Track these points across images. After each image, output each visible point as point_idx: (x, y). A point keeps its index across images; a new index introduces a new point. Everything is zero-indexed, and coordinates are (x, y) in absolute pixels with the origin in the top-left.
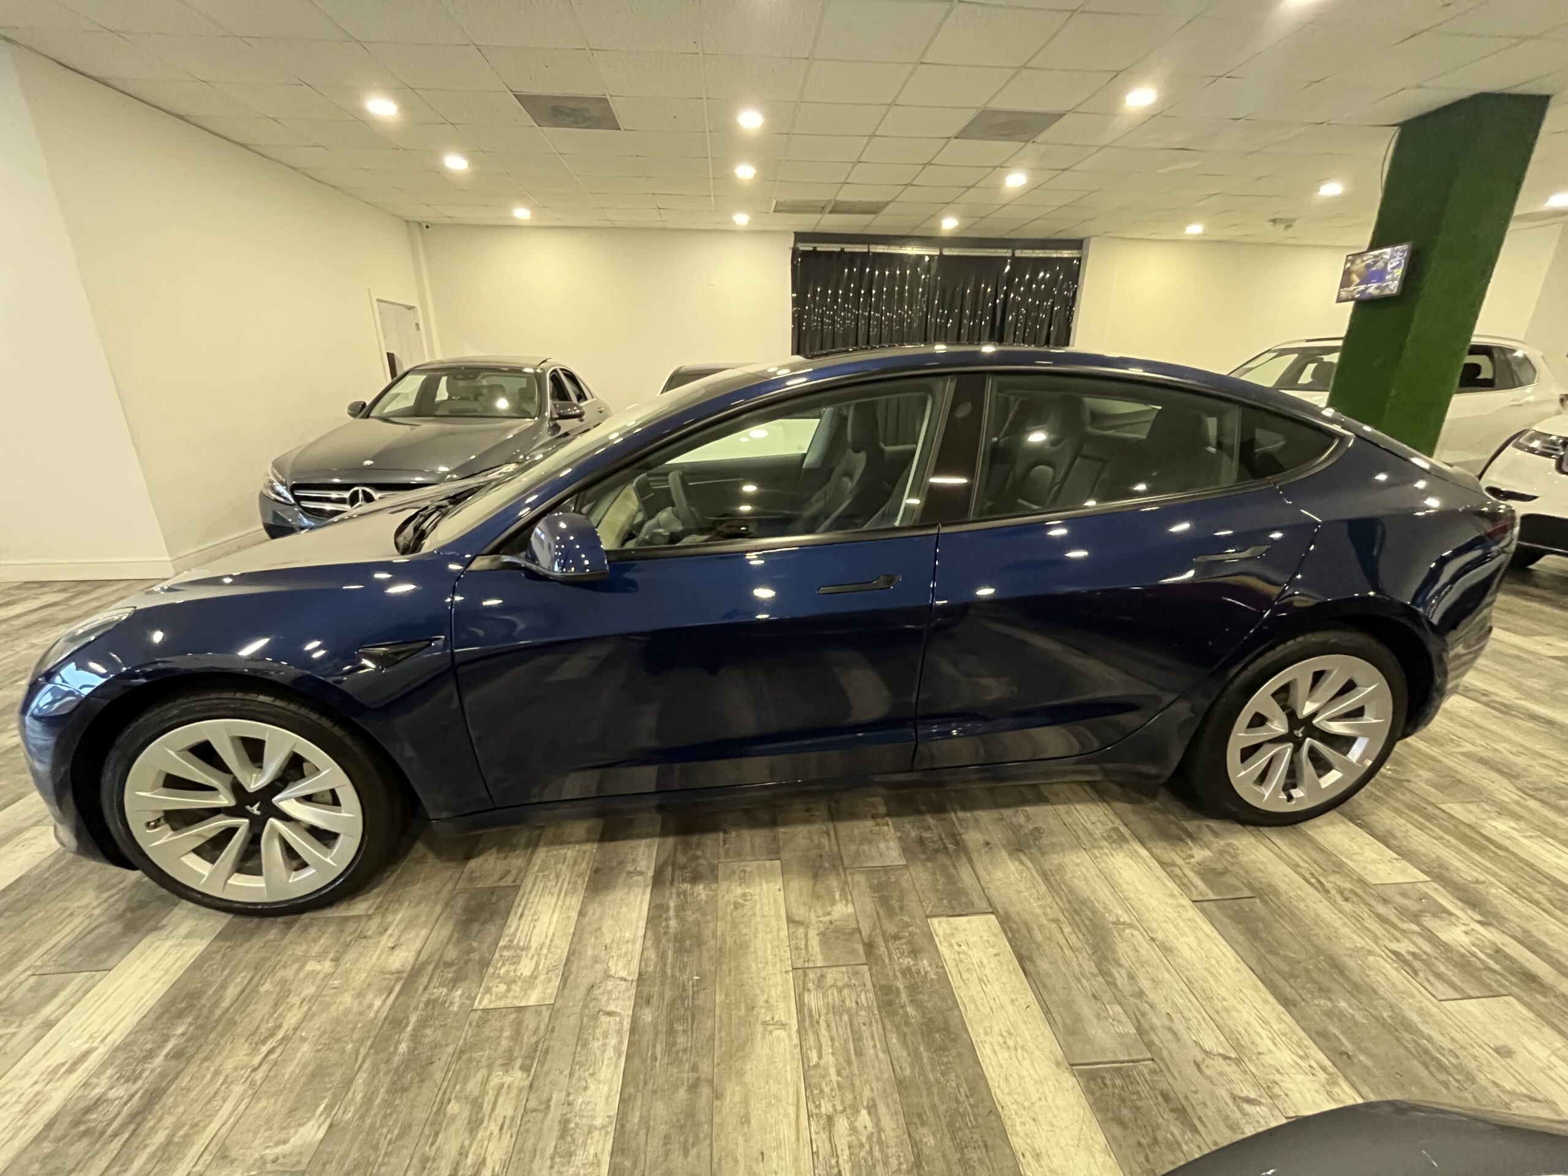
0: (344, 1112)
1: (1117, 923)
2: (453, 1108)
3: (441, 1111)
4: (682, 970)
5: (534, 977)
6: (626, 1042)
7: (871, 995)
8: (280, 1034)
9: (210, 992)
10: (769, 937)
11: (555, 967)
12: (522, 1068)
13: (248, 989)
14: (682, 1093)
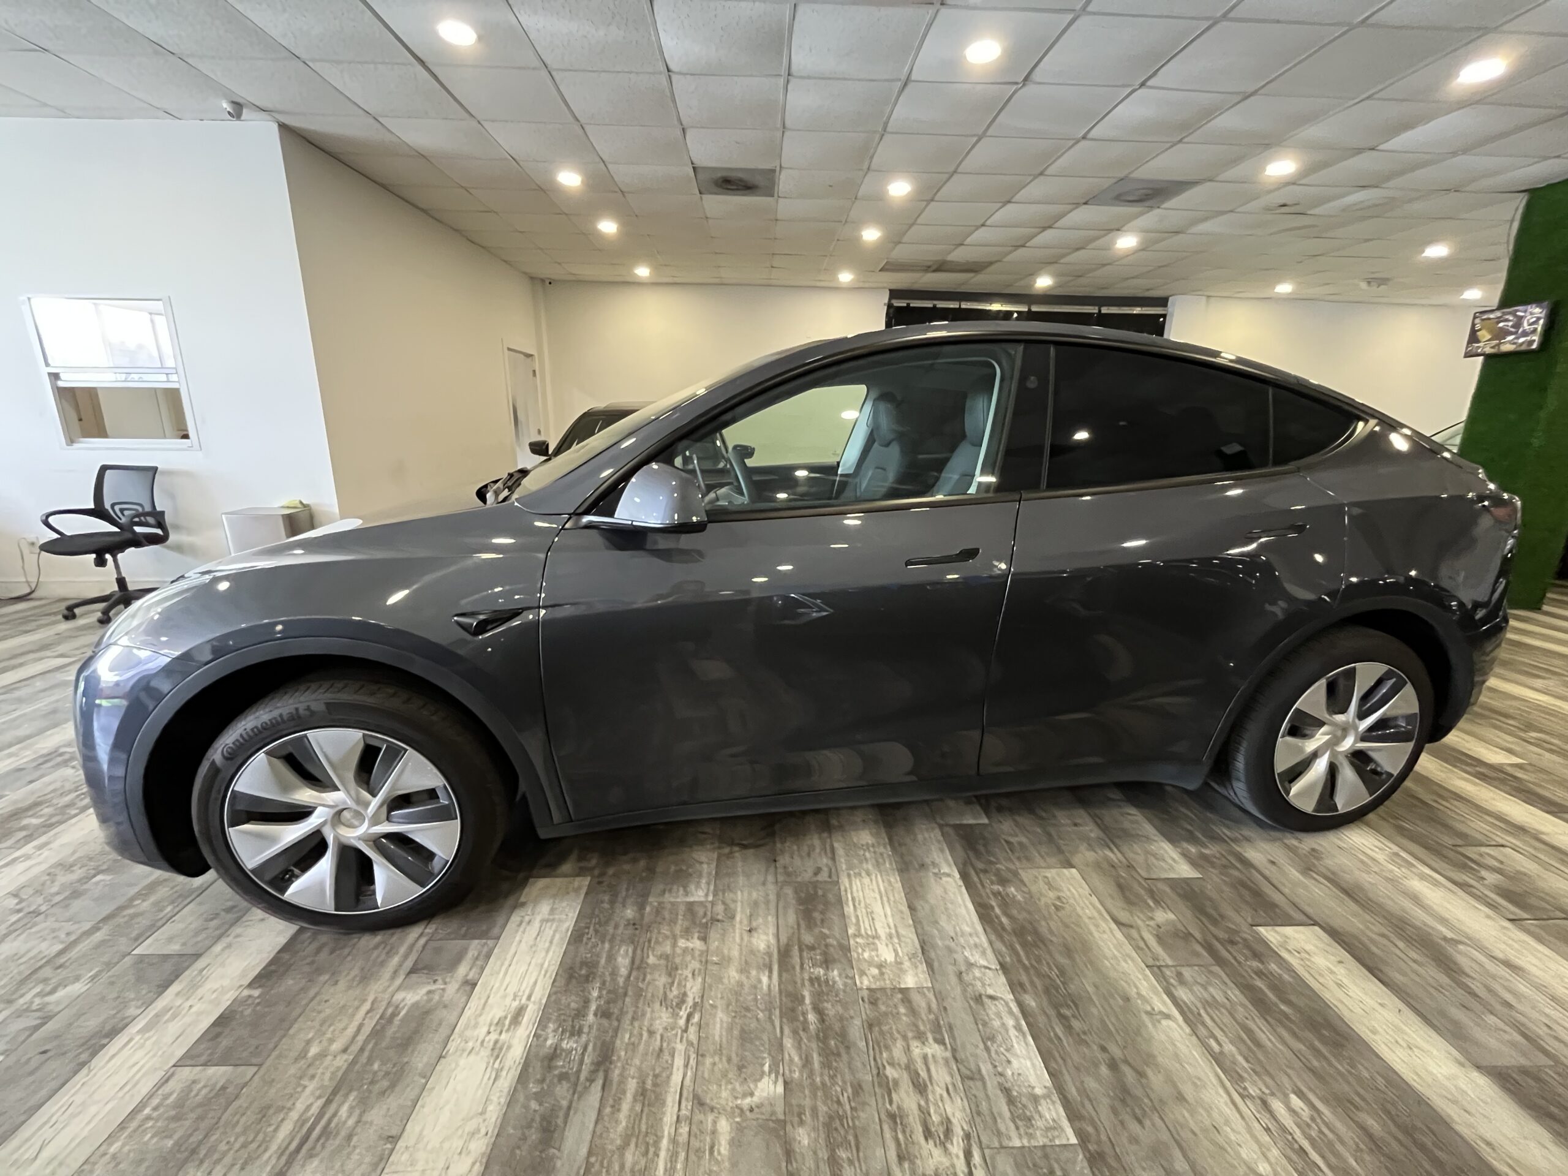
0: (790, 1071)
1: (1445, 939)
2: (890, 1072)
3: (880, 1074)
4: (1039, 961)
5: (898, 963)
6: (1023, 1023)
7: (1237, 992)
8: (690, 1002)
9: (603, 961)
10: (1105, 936)
11: (914, 955)
12: (936, 1040)
13: (637, 962)
14: (1104, 1070)
